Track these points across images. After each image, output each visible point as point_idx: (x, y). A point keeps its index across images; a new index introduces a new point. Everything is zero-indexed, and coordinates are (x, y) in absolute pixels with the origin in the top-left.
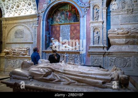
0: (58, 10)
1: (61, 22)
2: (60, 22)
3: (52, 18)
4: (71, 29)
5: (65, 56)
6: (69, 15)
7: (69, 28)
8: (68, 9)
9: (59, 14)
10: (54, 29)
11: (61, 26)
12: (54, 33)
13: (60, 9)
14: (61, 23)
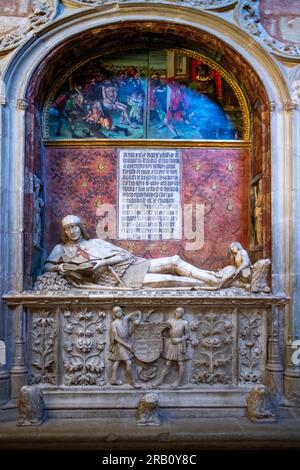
0: (98, 66)
1: (126, 131)
2: (117, 130)
3: (60, 107)
4: (185, 174)
5: (177, 325)
6: (173, 102)
7: (177, 166)
8: (165, 71)
9: (108, 91)
10: (69, 167)
11: (122, 153)
12: (73, 191)
13: (116, 64)
14: (122, 138)
